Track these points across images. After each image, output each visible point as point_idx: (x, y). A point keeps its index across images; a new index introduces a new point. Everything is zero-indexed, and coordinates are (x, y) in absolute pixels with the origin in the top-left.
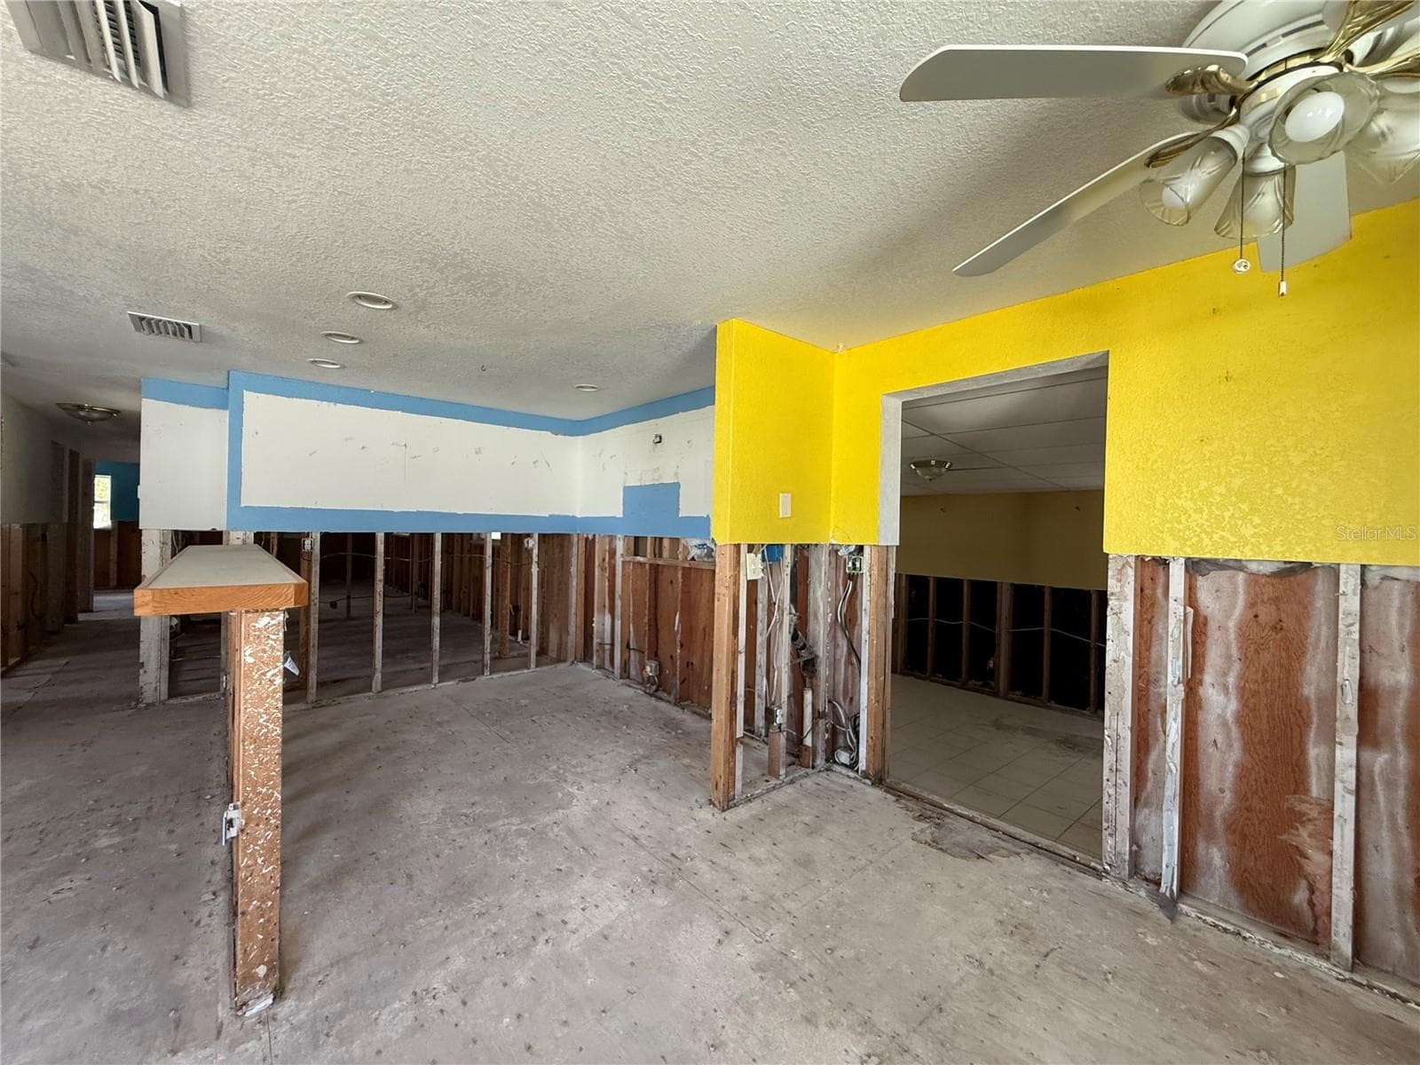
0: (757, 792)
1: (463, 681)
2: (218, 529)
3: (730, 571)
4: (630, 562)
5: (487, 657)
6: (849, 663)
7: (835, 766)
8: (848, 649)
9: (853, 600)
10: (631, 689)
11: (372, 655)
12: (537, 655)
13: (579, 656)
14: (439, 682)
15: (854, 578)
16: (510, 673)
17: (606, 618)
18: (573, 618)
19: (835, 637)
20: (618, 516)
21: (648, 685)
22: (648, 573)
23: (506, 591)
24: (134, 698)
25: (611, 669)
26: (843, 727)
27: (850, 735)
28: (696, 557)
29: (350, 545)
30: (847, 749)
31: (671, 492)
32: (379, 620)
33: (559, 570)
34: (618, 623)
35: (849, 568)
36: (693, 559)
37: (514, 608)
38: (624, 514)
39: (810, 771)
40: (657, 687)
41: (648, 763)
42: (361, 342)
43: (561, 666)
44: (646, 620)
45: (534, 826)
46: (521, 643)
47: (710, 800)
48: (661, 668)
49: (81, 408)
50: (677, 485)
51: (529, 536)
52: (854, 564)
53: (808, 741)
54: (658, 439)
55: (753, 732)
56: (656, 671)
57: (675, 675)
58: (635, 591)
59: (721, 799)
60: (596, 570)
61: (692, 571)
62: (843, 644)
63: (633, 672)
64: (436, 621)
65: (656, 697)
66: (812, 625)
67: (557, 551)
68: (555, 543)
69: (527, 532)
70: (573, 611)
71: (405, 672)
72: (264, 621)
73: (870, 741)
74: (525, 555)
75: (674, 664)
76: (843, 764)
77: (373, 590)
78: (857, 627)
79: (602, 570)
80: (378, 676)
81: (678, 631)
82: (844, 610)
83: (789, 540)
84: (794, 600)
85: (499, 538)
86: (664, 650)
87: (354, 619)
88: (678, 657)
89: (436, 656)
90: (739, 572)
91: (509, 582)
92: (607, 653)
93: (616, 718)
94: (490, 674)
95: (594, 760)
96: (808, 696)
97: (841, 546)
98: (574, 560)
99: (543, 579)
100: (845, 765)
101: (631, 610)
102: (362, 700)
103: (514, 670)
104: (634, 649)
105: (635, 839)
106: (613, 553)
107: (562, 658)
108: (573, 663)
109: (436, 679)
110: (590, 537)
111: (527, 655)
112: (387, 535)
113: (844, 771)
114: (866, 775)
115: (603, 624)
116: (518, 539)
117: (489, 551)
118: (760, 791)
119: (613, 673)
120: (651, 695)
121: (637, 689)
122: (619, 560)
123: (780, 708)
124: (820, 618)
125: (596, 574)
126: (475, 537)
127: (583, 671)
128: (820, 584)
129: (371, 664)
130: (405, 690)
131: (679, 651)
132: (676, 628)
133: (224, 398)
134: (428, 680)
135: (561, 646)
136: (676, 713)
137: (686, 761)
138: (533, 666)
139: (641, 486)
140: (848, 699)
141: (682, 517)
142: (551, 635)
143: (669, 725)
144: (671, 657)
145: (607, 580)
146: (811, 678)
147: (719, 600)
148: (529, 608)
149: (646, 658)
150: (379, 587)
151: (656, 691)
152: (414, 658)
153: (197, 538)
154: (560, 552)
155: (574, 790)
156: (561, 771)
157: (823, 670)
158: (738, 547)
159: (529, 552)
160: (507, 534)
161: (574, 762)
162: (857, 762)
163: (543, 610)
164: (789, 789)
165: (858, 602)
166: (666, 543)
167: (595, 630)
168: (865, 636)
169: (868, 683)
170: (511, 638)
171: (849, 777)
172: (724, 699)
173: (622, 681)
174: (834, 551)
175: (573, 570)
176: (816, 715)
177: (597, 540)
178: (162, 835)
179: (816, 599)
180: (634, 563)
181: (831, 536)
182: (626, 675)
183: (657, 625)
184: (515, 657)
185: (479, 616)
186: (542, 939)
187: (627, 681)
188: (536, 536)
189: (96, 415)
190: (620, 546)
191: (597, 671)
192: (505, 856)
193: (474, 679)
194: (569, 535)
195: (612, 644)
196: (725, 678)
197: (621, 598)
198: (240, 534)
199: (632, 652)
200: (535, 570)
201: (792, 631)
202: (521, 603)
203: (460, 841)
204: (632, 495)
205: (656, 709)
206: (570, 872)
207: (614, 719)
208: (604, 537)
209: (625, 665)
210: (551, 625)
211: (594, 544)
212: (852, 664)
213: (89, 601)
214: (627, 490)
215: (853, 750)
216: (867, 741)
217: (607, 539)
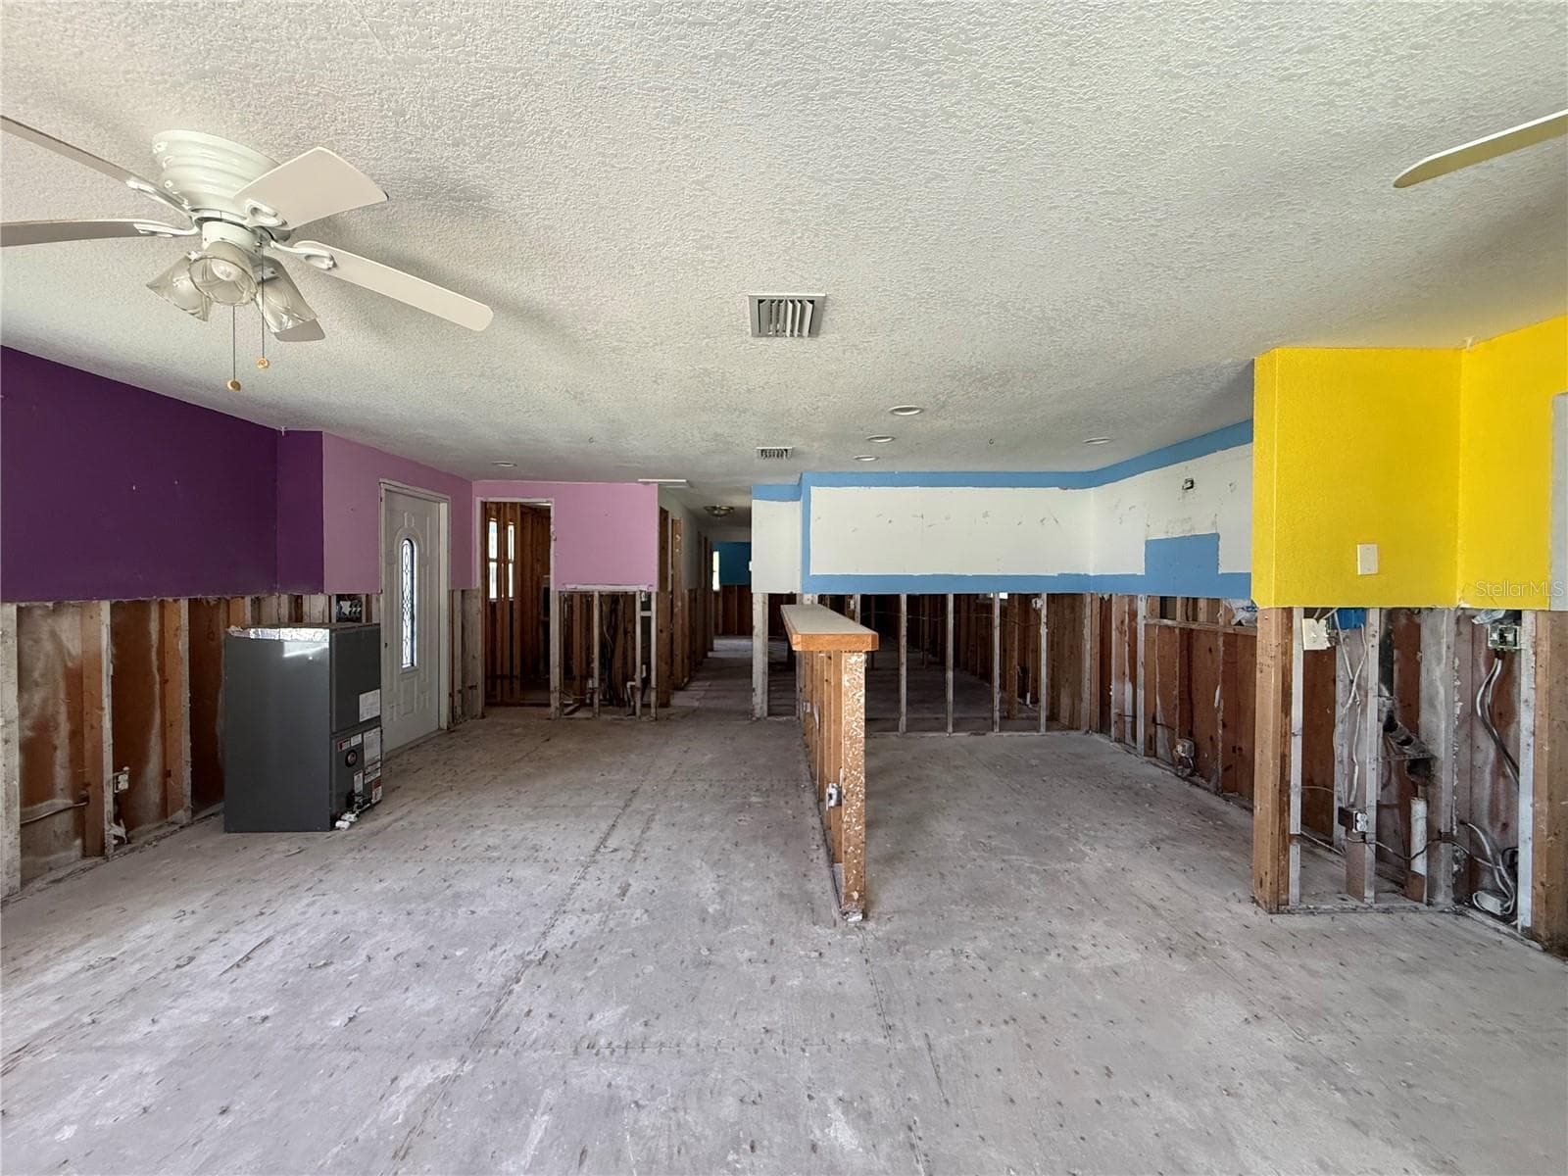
0: (1324, 907)
1: (975, 734)
2: (794, 592)
3: (1276, 639)
4: (1155, 625)
5: (997, 715)
6: (1498, 772)
7: (1470, 910)
8: (1498, 754)
9: (1506, 686)
10: (1157, 769)
11: (899, 701)
12: (1047, 721)
13: (1094, 726)
14: (954, 732)
15: (1506, 656)
16: (1020, 733)
17: (1126, 687)
18: (1086, 684)
19: (1471, 736)
20: (1139, 574)
21: (1180, 767)
22: (1178, 640)
23: (1014, 651)
24: (748, 713)
25: (1133, 745)
26: (1490, 862)
27: (1501, 876)
28: (1243, 622)
29: (873, 604)
30: (1496, 892)
31: (1207, 546)
32: (904, 671)
33: (1070, 632)
34: (1141, 693)
35: (1493, 642)
36: (1240, 623)
37: (1021, 668)
38: (1146, 571)
39: (1422, 906)
40: (1193, 769)
41: (1174, 845)
42: (894, 439)
43: (1073, 734)
44: (1176, 692)
45: (1046, 868)
46: (1030, 706)
47: (1253, 897)
48: (1197, 750)
49: (715, 508)
50: (1217, 536)
51: (1037, 596)
52: (1502, 636)
53: (1420, 866)
54: (1189, 485)
55: (1331, 844)
56: (1190, 752)
57: (1216, 759)
58: (1161, 657)
59: (1268, 900)
60: (1114, 633)
61: (1239, 638)
62: (1488, 750)
63: (1161, 751)
64: (950, 675)
65: (1189, 781)
66: (1425, 717)
67: (1067, 612)
68: (1066, 602)
69: (1036, 592)
70: (1087, 676)
71: (923, 719)
72: (854, 658)
73: (1540, 888)
74: (1032, 616)
75: (1214, 747)
76: (1488, 913)
77: (898, 643)
78: (1514, 725)
79: (1121, 633)
80: (903, 719)
81: (1218, 707)
82: (1488, 700)
83: (1376, 602)
84: (1386, 677)
85: (1006, 597)
86: (1201, 728)
87: (877, 669)
88: (1220, 738)
89: (950, 707)
90: (1291, 640)
91: (1016, 643)
92: (1128, 726)
93: (1137, 794)
94: (1000, 731)
95: (1110, 829)
96: (1419, 808)
97: (1480, 610)
98: (1087, 622)
99: (1052, 641)
100: (1494, 916)
101: (1158, 680)
102: (892, 736)
103: (1024, 731)
104: (1161, 724)
105: (1153, 907)
106: (1133, 615)
107: (1075, 727)
108: (1087, 732)
109: (950, 729)
110: (1106, 597)
111: (1037, 719)
112: (909, 596)
113: (1491, 922)
114: (1530, 934)
115: (1123, 694)
116: (1026, 600)
117: (997, 612)
118: (1329, 907)
119: (1135, 748)
120: (1184, 779)
121: (1166, 770)
122: (1141, 623)
123: (1363, 812)
124: (1439, 707)
125: (1114, 638)
126: (980, 597)
127: (1098, 742)
128: (1439, 660)
129: (898, 709)
130: (926, 734)
131: (1220, 732)
132: (1216, 705)
133: (797, 493)
134: (944, 729)
135: (1074, 714)
136: (1216, 803)
137: (1227, 854)
138: (1043, 729)
139: (1167, 539)
140: (1499, 825)
141: (1222, 574)
142: (1062, 700)
143: (1204, 813)
144: (1211, 738)
145: (1127, 645)
146: (1425, 785)
147: (1261, 672)
148: (1038, 669)
149: (1177, 735)
150: (903, 641)
151: (1191, 775)
152: (928, 708)
153: (784, 599)
154: (1071, 613)
155: (1087, 849)
156: (1073, 830)
157: (1446, 777)
158: (1289, 611)
159: (1038, 612)
160: (1014, 594)
161: (1087, 825)
162: (1514, 914)
163: (1053, 674)
164: (1382, 918)
165: (1516, 691)
166: (1202, 604)
167: (1113, 698)
168: (1526, 739)
169: (1533, 805)
170: (1021, 701)
171: (1498, 931)
172: (1270, 785)
173: (1146, 758)
174: (1464, 617)
175: (1087, 632)
176: (1435, 836)
177: (1113, 601)
178: (782, 803)
179: (1432, 683)
180: (1160, 627)
181: (1458, 597)
182: (1152, 752)
183: (1190, 698)
184: (1023, 719)
185: (987, 676)
186: (1053, 953)
187: (1153, 760)
188: (1045, 596)
189: (722, 512)
190: (1142, 608)
191: (1116, 744)
192: (1019, 883)
193: (984, 734)
194: (1082, 594)
195: (1134, 717)
196: (1271, 762)
197: (1145, 665)
198: (809, 596)
199: (1158, 727)
200: (1044, 630)
201: (1384, 717)
202: (1030, 664)
203: (980, 862)
204: (1156, 550)
205: (1189, 795)
206: (1080, 914)
207: (1134, 796)
208: (1123, 597)
209: (1151, 742)
210: (1062, 689)
211: (1111, 603)
212: (1505, 776)
213: (712, 644)
214: (1148, 543)
215: (1508, 894)
216: (1533, 887)
217: (1127, 599)
